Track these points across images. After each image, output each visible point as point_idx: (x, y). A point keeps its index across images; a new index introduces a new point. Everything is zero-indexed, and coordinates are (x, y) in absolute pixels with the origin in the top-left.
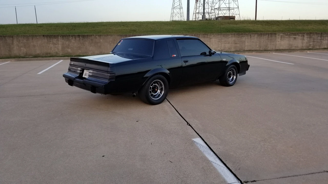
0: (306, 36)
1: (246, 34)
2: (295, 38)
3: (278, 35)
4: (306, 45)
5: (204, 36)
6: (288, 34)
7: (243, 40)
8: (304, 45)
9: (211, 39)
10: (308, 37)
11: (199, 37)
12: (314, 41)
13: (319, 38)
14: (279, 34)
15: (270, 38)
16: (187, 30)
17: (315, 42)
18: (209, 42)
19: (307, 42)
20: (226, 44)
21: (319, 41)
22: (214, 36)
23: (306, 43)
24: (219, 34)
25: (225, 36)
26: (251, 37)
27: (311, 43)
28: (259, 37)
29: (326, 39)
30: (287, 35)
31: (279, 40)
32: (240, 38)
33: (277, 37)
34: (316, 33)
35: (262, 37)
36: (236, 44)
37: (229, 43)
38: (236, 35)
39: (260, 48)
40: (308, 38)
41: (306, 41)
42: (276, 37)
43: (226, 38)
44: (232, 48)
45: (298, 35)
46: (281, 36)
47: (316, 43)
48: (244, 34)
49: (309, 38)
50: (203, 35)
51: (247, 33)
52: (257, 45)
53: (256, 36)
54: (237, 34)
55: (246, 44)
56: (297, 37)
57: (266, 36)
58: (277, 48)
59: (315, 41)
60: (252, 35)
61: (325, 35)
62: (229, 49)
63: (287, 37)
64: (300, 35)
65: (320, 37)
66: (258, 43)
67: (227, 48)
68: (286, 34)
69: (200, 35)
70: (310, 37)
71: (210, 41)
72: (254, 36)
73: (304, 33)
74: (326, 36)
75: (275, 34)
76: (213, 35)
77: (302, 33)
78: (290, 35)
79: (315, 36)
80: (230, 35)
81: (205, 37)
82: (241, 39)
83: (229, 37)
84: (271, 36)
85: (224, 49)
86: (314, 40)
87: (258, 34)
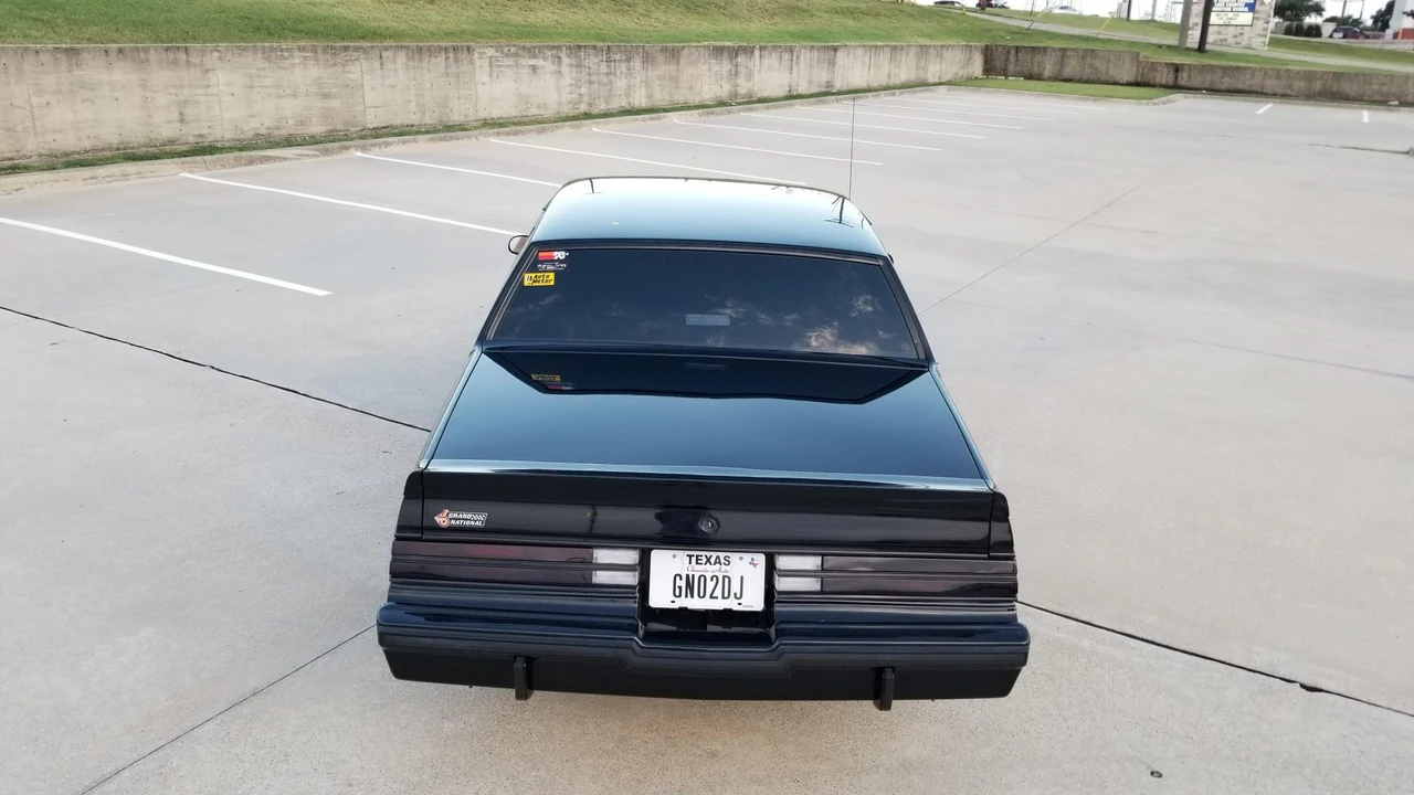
0: (566, 61)
1: (362, 47)
2: (534, 69)
3: (480, 53)
4: (570, 97)
5: (171, 56)
6: (513, 50)
7: (353, 77)
8: (565, 97)
9: (210, 74)
10: (571, 66)
11: (147, 60)
12: (590, 82)
13: (604, 68)
14: (482, 50)
15: (453, 70)
16: (27, 13)
17: (594, 83)
18: (201, 91)
19: (571, 85)
20: (283, 97)
21: (604, 79)
22: (220, 58)
23: (568, 89)
24: (245, 49)
25: (273, 55)
26: (382, 64)
27: (583, 91)
28: (411, 63)
29: (621, 73)
30: (507, 55)
31: (486, 78)
32: (339, 69)
33: (478, 62)
34: (594, 47)
35: (425, 65)
36: (326, 96)
37: (295, 95)
38: (320, 54)
39: (424, 112)
40: (574, 69)
41: (570, 81)
42: (472, 63)
43: (280, 68)
44: (315, 120)
45: (541, 55)
46: (491, 58)
47: (596, 86)
48: (357, 49)
49: (577, 67)
50: (167, 49)
51: (365, 44)
52: (409, 101)
53: (402, 57)
54: (325, 50)
55: (370, 97)
56: (539, 62)
57: (436, 57)
58: (482, 114)
59: (593, 78)
60: (384, 54)
61: (618, 57)
62: (302, 123)
63: (510, 63)
64: (549, 53)
65: (605, 63)
66: (413, 92)
67: (291, 122)
68: (506, 50)
69: (146, 50)
70: (579, 66)
71: (208, 86)
72: (394, 61)
73: (558, 48)
74: (620, 61)
75: (469, 49)
76: (216, 54)
77: (553, 47)
78: (517, 55)
79: (592, 61)
80: (297, 54)
81: (175, 62)
82: (344, 72)
83: (291, 61)
84: (456, 60)
85: (278, 128)
86: (590, 74)
87: (407, 48)
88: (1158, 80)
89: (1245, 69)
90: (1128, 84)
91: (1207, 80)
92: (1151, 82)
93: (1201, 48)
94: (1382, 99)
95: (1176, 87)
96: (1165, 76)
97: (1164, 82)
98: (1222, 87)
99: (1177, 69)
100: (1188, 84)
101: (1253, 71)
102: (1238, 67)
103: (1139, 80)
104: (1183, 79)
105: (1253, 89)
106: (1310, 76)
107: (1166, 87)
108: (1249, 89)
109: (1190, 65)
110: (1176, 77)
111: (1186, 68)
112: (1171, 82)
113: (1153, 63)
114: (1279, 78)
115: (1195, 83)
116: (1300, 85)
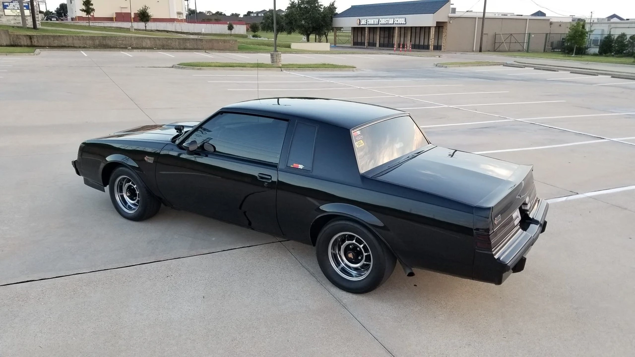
88: (22, 43)
89: (63, 36)
90: (7, 46)
91: (47, 42)
92: (19, 44)
93: (35, 27)
94: (124, 46)
95: (32, 46)
96: (25, 41)
97: (26, 44)
98: (55, 45)
99: (31, 37)
100: (38, 44)
101: (67, 37)
102: (59, 36)
103: (12, 43)
104: (35, 42)
105: (69, 45)
106: (92, 38)
107: (28, 46)
108: (67, 45)
109: (37, 36)
110: (31, 42)
111: (35, 37)
112: (29, 43)
113: (17, 35)
114: (79, 40)
115: (42, 43)
116: (90, 42)
